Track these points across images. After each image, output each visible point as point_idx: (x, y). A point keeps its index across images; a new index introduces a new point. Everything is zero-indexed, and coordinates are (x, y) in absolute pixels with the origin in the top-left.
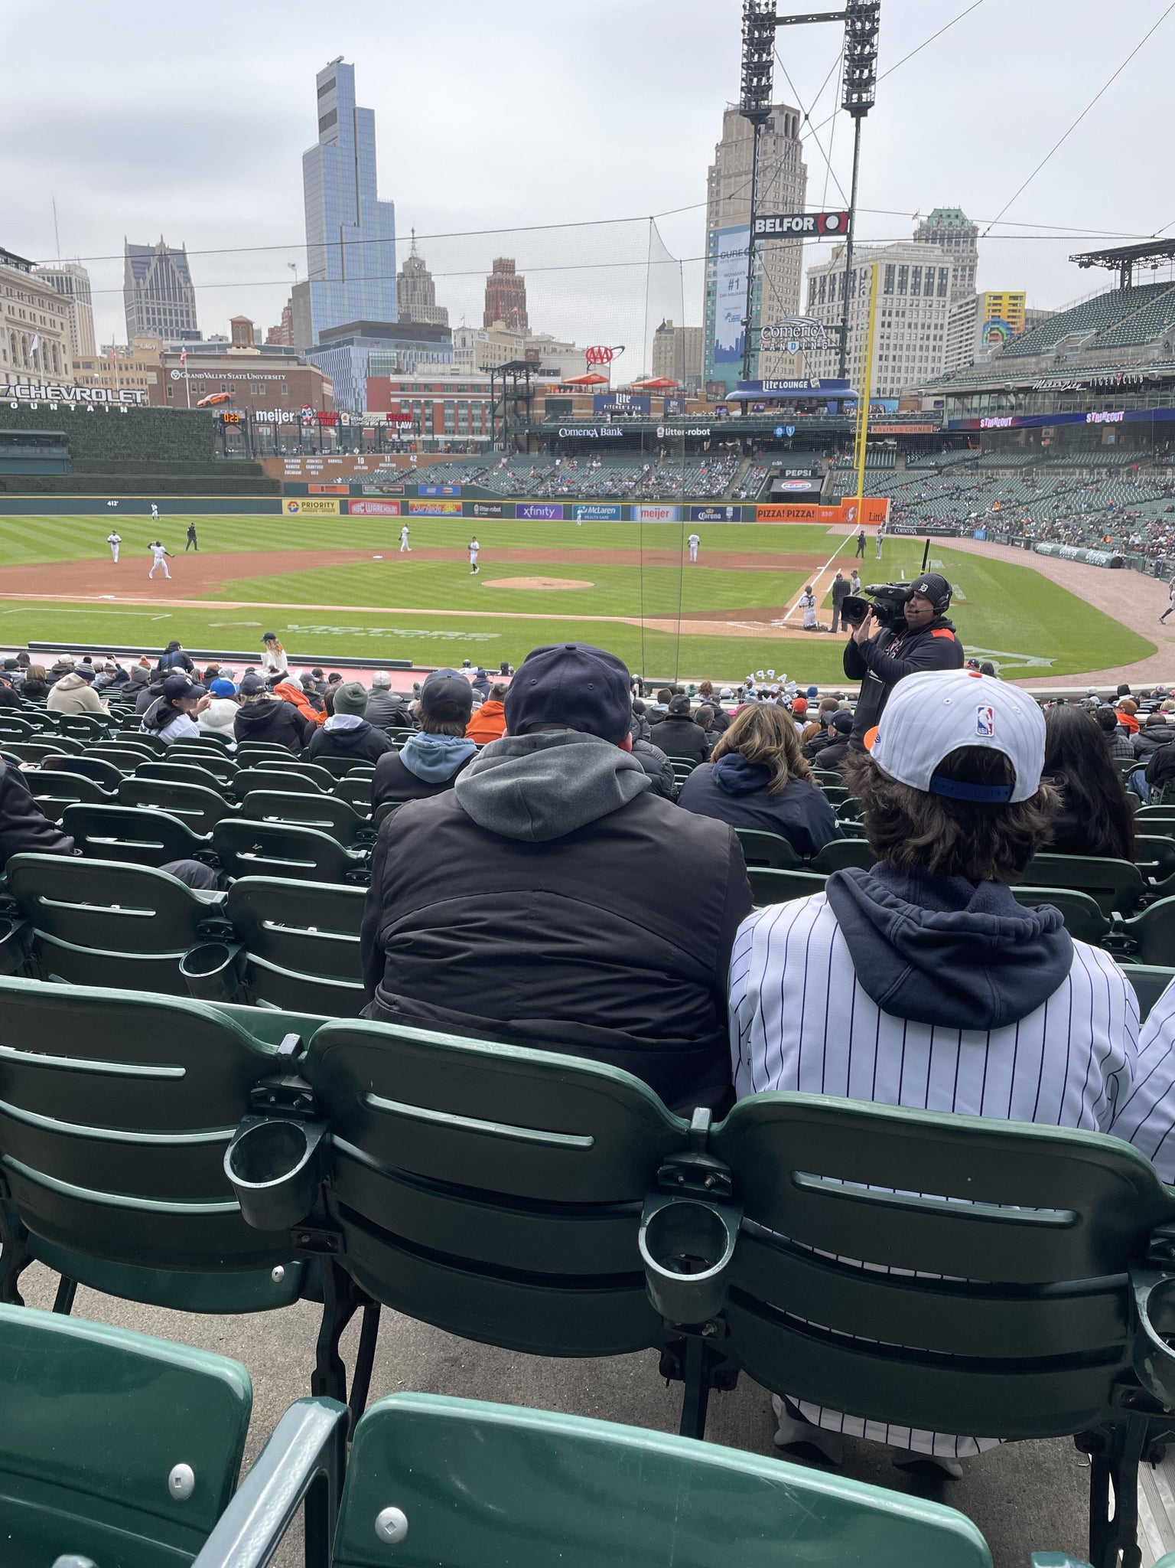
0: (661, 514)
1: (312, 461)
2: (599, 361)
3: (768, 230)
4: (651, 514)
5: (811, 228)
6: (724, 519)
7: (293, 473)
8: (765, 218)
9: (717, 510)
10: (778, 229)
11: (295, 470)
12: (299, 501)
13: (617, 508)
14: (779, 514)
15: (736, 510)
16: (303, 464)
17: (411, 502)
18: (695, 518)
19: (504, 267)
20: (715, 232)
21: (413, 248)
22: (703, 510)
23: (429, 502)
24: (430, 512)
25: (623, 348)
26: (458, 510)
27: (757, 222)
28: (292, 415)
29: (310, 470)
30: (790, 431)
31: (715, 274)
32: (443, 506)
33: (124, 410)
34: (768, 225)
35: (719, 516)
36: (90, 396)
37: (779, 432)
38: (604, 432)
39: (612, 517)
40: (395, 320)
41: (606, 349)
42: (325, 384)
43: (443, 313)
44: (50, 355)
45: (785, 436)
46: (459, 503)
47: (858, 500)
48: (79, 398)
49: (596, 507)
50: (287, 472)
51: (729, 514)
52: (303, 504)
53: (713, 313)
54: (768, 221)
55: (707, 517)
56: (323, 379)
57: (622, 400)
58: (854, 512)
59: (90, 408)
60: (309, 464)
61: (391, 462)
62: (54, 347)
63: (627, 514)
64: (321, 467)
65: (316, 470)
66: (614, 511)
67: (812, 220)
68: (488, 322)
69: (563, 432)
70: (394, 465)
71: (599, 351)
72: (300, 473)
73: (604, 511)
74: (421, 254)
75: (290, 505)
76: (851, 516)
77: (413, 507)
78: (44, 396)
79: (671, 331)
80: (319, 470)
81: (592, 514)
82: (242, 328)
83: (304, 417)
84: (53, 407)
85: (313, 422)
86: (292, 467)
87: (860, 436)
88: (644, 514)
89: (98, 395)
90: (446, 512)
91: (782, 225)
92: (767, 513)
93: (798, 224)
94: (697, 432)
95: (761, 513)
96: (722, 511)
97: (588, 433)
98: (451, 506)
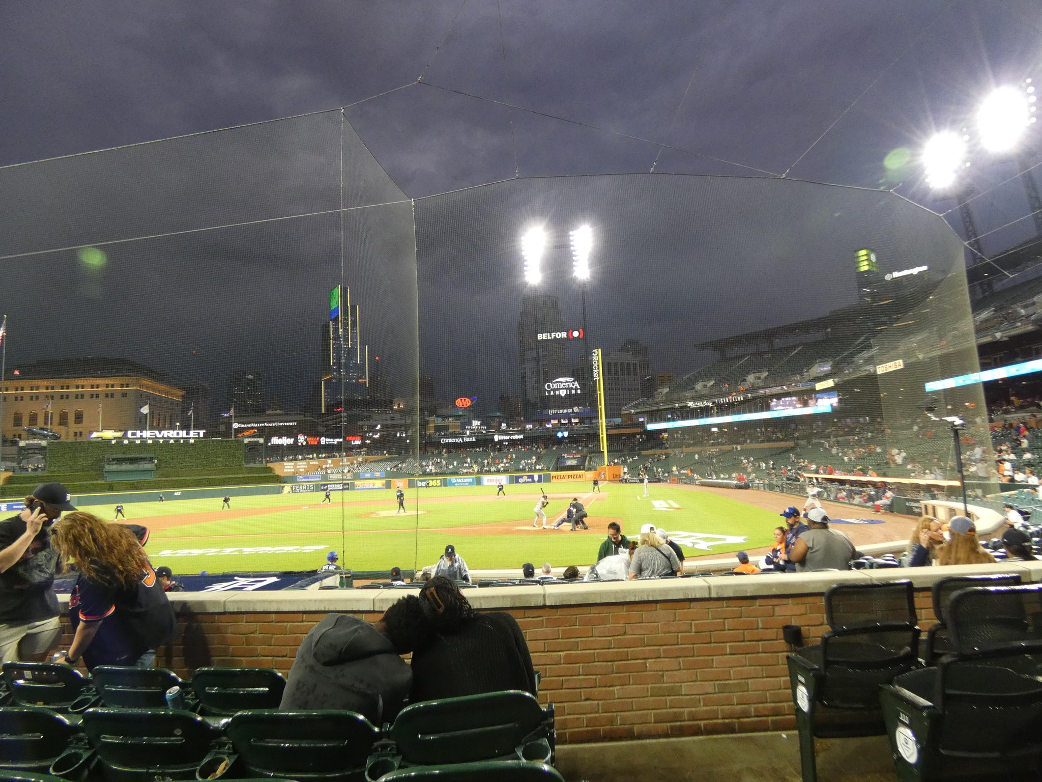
0: (498, 481)
1: (301, 464)
3: (544, 338)
4: (492, 481)
5: (566, 337)
6: (533, 481)
7: (289, 470)
9: (529, 477)
10: (549, 338)
11: (291, 469)
13: (473, 479)
14: (564, 477)
15: (540, 476)
16: (295, 465)
17: (357, 482)
18: (517, 482)
20: (523, 350)
22: (522, 477)
23: (366, 482)
24: (367, 487)
26: (383, 485)
27: (538, 335)
28: (292, 440)
29: (299, 469)
30: (566, 434)
31: (525, 368)
32: (374, 484)
33: (192, 441)
34: (544, 336)
35: (530, 480)
36: (173, 435)
37: (560, 434)
38: (466, 439)
39: (470, 484)
44: (168, 420)
45: (563, 437)
46: (384, 481)
47: (606, 468)
48: (165, 436)
49: (461, 479)
50: (286, 471)
51: (536, 478)
53: (526, 386)
54: (543, 334)
55: (524, 481)
57: (476, 423)
58: (604, 474)
59: (172, 441)
60: (299, 465)
61: (347, 462)
62: (171, 416)
63: (479, 482)
64: (306, 467)
65: (302, 468)
66: (471, 480)
67: (566, 333)
69: (443, 441)
70: (349, 463)
72: (293, 470)
73: (465, 480)
75: (288, 488)
76: (603, 476)
77: (357, 485)
78: (144, 436)
80: (305, 468)
81: (459, 483)
83: (299, 441)
84: (150, 442)
85: (304, 443)
86: (287, 467)
87: (602, 434)
88: (488, 480)
89: (178, 434)
90: (376, 486)
91: (551, 336)
92: (557, 477)
93: (558, 335)
94: (516, 437)
95: (553, 477)
96: (532, 477)
97: (457, 441)
98: (379, 483)
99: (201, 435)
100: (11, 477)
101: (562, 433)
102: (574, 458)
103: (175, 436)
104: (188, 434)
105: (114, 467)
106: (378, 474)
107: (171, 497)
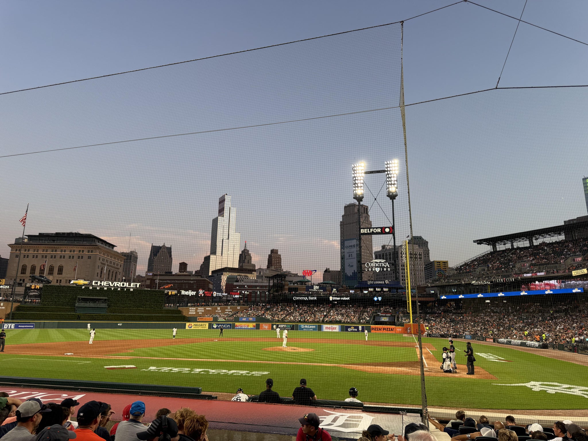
0: (334, 328)
1: (200, 309)
2: (307, 275)
3: (365, 232)
4: (329, 328)
5: (380, 232)
6: (358, 331)
7: (192, 313)
8: (364, 229)
9: (355, 327)
10: (368, 232)
11: (193, 312)
12: (193, 324)
13: (316, 326)
14: (380, 329)
15: (363, 327)
16: (196, 310)
17: (236, 324)
18: (347, 330)
19: (274, 252)
20: (343, 240)
21: (245, 247)
22: (350, 327)
23: (244, 324)
24: (243, 328)
25: (316, 271)
26: (254, 327)
27: (361, 230)
28: (195, 292)
29: (199, 312)
30: (380, 299)
31: (344, 252)
32: (248, 325)
33: (132, 290)
34: (365, 231)
35: (356, 330)
36: (120, 285)
37: (376, 299)
38: (310, 298)
39: (314, 330)
40: (237, 267)
41: (310, 271)
42: (210, 285)
43: (254, 266)
44: (114, 275)
45: (378, 300)
46: (254, 324)
47: (411, 325)
48: (115, 286)
49: (308, 325)
50: (190, 313)
51: (360, 329)
52: (194, 325)
53: (344, 264)
54: (365, 230)
55: (351, 330)
56: (209, 283)
57: (316, 288)
58: (410, 329)
59: (119, 289)
60: (199, 310)
62: (116, 272)
63: (320, 328)
64: (203, 311)
65: (201, 312)
67: (380, 229)
68: (268, 267)
69: (295, 298)
70: (231, 310)
71: (307, 272)
72: (195, 313)
73: (311, 327)
74: (248, 249)
75: (189, 325)
76: (409, 331)
77: (237, 325)
78: (102, 285)
79: (330, 272)
80: (202, 312)
81: (306, 328)
82: (183, 266)
83: (200, 293)
84: (105, 289)
85: (203, 295)
86: (192, 311)
87: (408, 300)
88: (327, 328)
89: (123, 285)
90: (249, 327)
91: (370, 231)
92: (375, 329)
93: (375, 230)
94: (345, 299)
95: (373, 329)
96: (358, 328)
97: (304, 299)
98: (251, 325)
99: (138, 286)
100: (18, 306)
101: (377, 297)
102: (386, 316)
103: (121, 286)
104: (130, 285)
105: (82, 304)
106: (251, 319)
107: (116, 327)
